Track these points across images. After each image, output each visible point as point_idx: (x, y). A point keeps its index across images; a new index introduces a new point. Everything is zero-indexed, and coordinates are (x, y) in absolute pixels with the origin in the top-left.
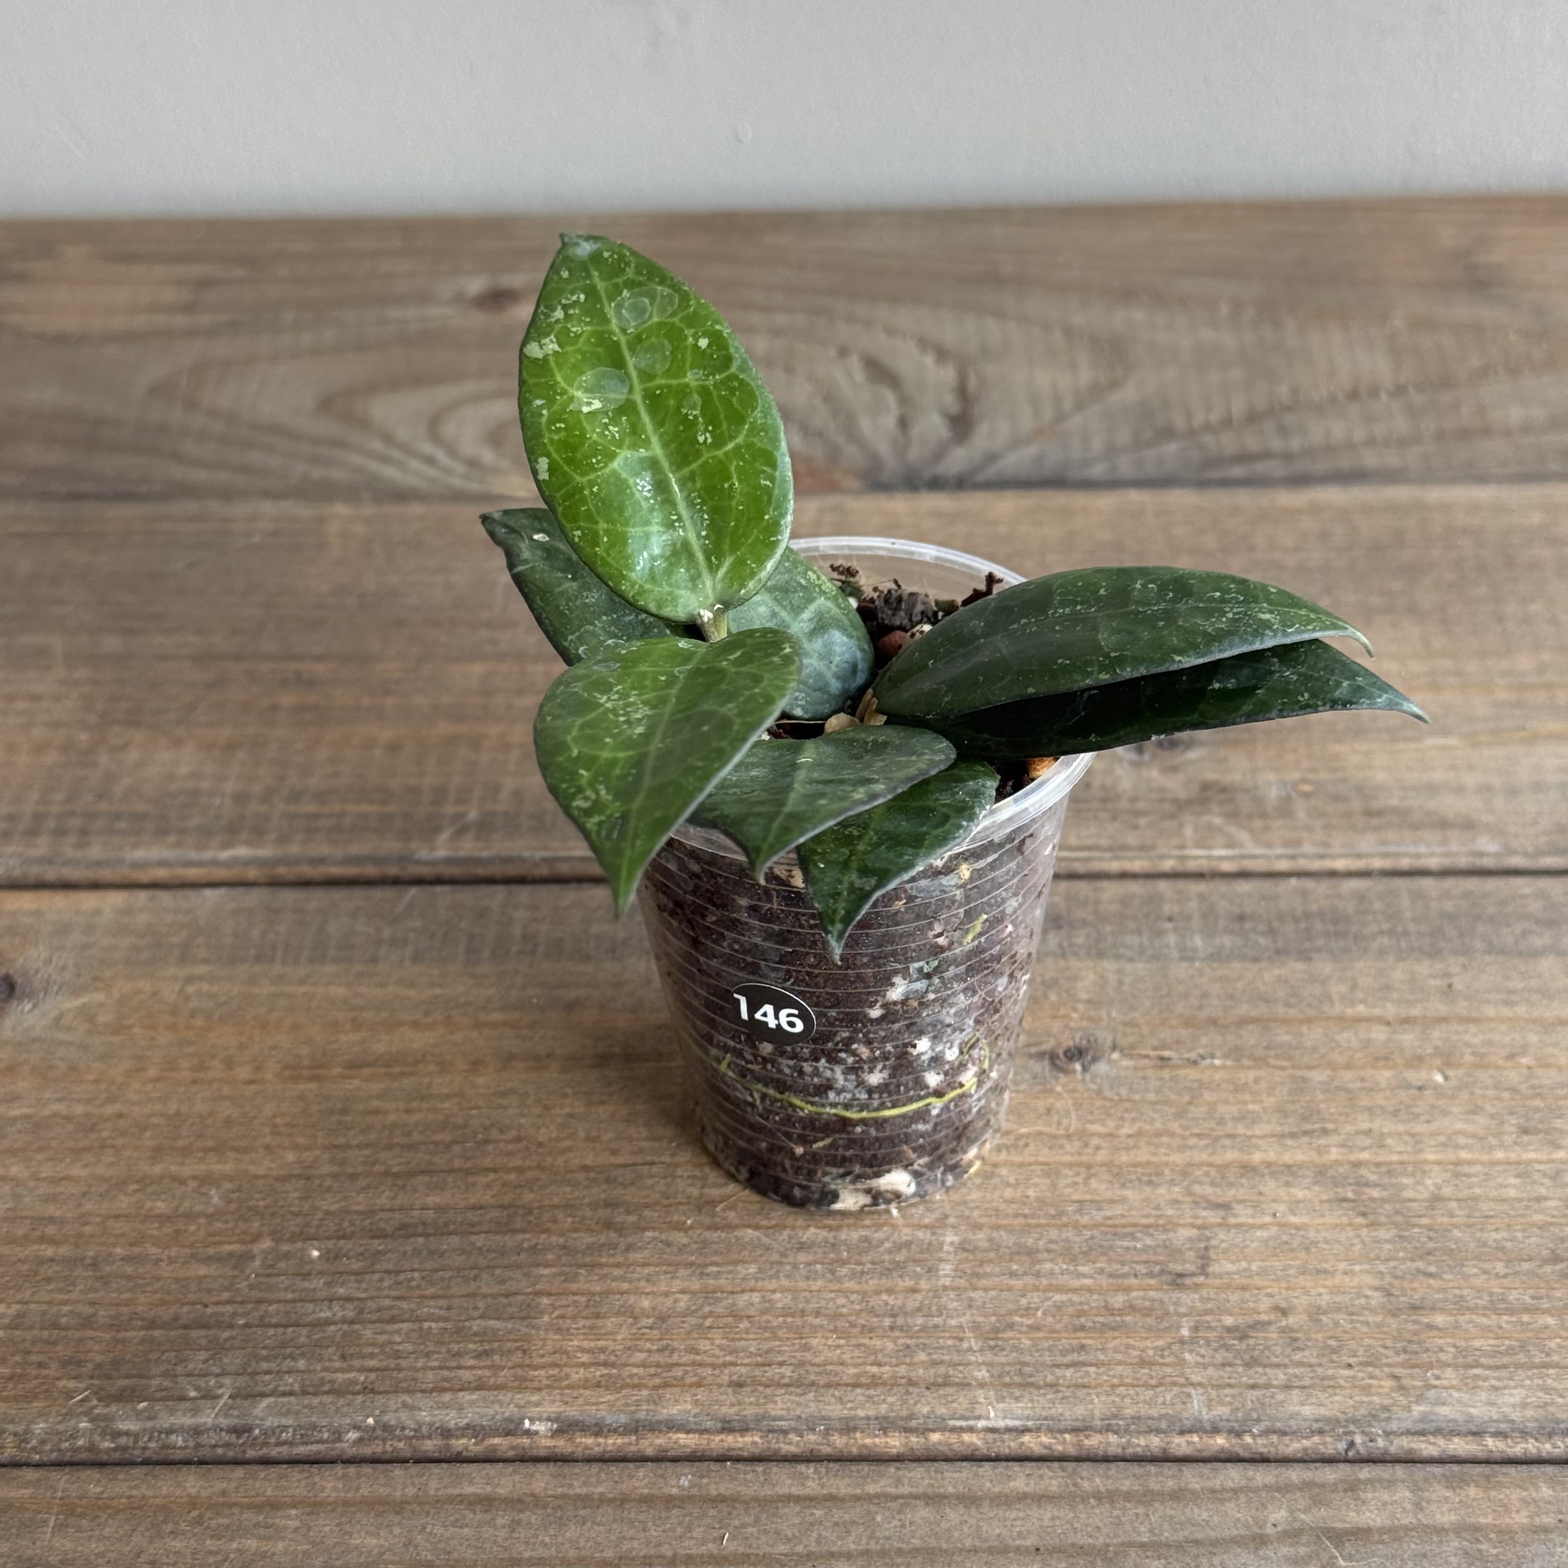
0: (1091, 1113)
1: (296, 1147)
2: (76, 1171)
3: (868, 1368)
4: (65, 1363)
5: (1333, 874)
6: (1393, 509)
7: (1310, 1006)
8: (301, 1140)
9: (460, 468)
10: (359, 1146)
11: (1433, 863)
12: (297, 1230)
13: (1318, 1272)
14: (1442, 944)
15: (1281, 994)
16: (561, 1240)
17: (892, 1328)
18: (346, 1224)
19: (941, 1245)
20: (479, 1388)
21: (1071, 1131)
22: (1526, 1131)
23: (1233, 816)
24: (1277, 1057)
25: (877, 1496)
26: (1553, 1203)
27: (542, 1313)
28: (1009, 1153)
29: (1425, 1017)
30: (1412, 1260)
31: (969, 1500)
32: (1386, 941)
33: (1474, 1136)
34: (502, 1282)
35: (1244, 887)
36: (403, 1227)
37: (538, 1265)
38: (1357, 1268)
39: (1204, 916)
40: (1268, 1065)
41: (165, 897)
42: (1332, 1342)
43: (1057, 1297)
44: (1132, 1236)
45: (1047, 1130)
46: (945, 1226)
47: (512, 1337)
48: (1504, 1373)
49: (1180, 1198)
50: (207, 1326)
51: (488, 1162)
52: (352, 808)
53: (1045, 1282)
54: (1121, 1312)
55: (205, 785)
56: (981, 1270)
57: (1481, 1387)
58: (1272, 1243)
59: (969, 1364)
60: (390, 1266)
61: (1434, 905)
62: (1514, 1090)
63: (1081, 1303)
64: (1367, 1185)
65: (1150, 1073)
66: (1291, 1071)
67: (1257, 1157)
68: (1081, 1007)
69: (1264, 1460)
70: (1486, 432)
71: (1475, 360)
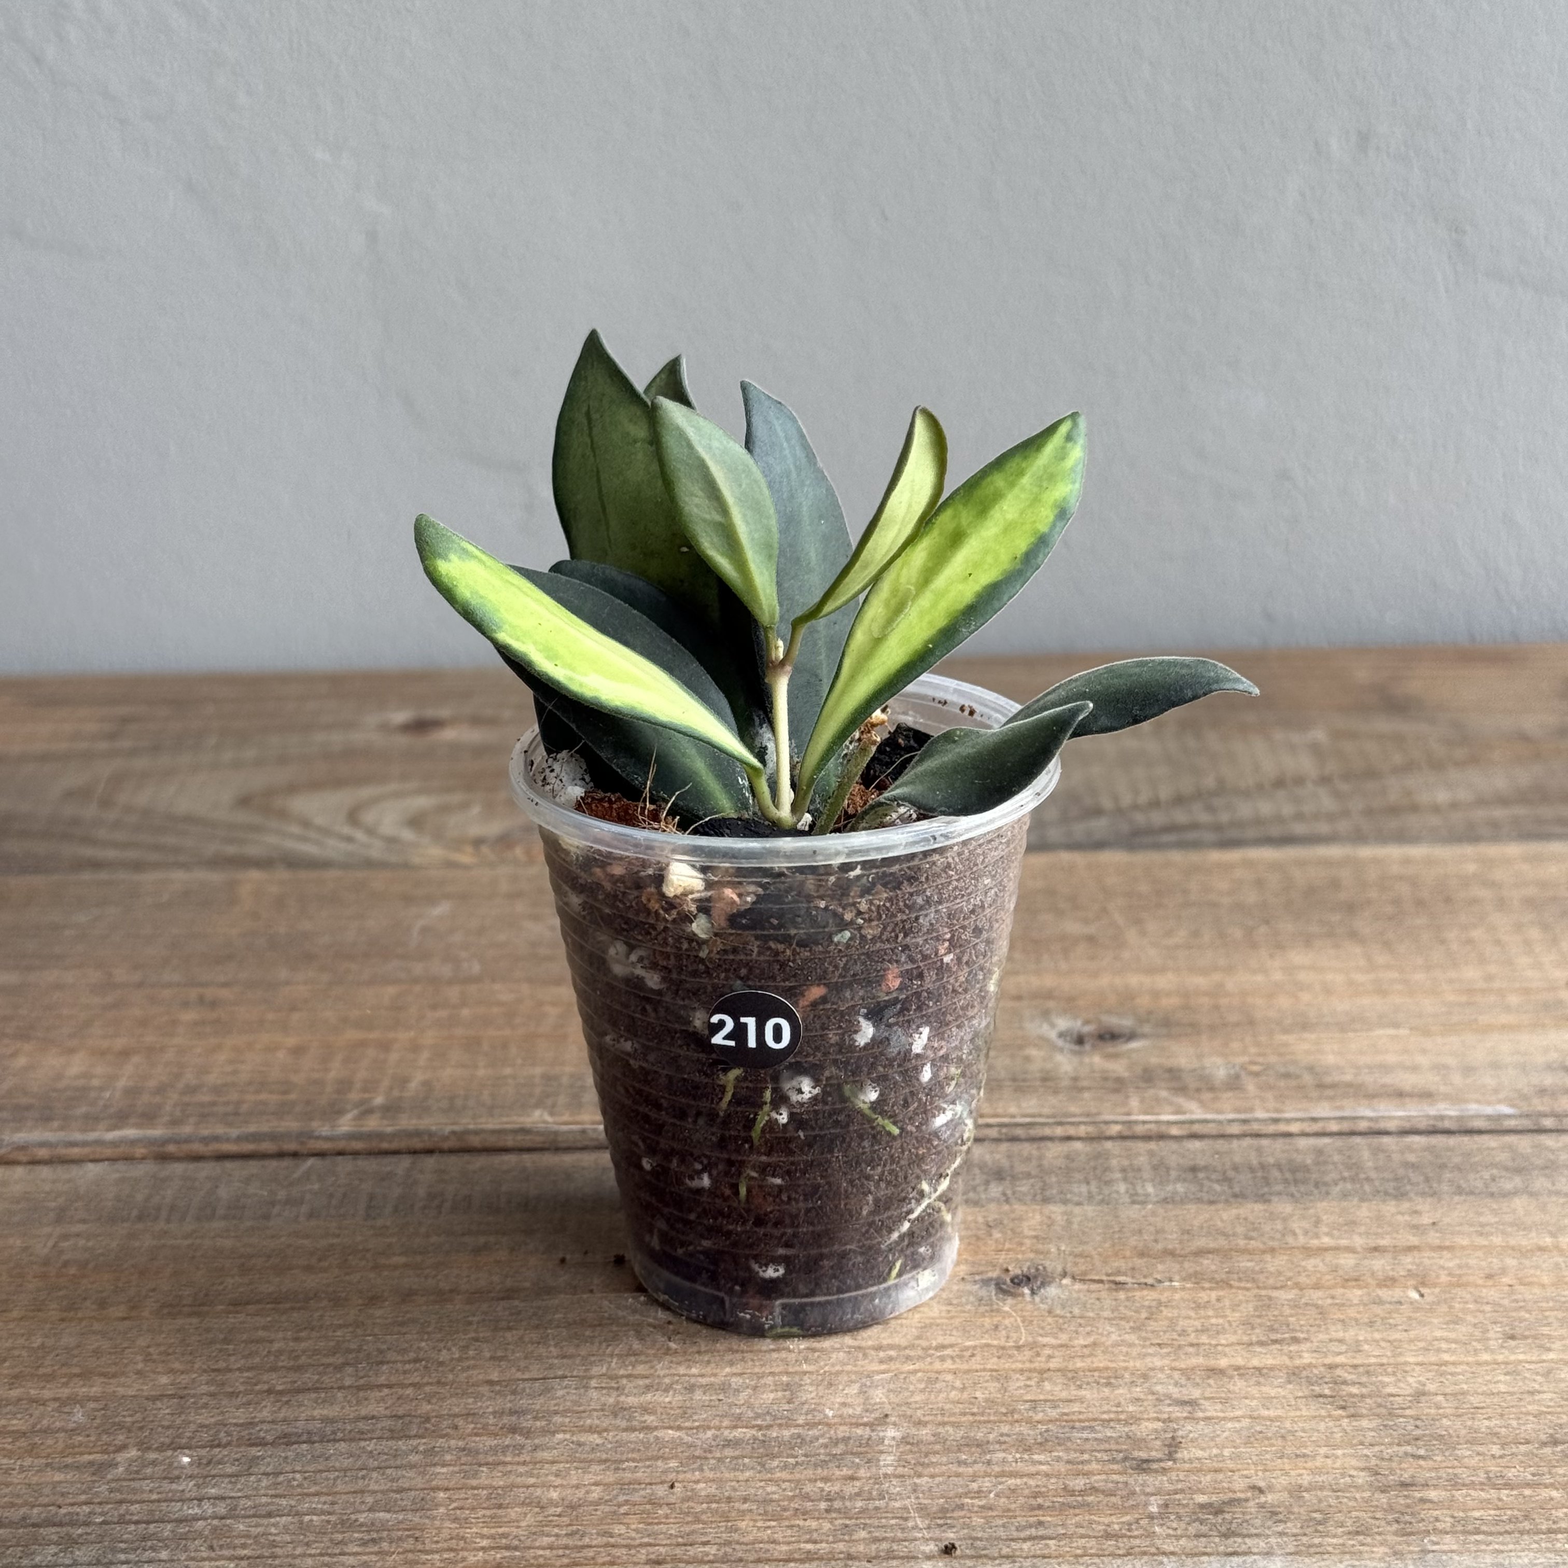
0: (1043, 1328)
1: (172, 1371)
3: (802, 1545)
6: (1327, 863)
7: (1272, 1238)
8: (177, 1365)
9: (380, 844)
10: (239, 1369)
11: (1391, 1126)
12: (167, 1441)
13: (1297, 1456)
14: (1408, 1187)
15: (1240, 1230)
16: (461, 1444)
17: (828, 1511)
18: (222, 1434)
19: (882, 1440)
21: (1021, 1343)
22: (1513, 1337)
23: (1182, 1090)
24: (1240, 1280)
26: (1549, 1396)
27: (437, 1506)
28: (954, 1362)
29: (1395, 1247)
30: (1399, 1445)
32: (1349, 1186)
33: (1455, 1341)
34: (392, 1480)
35: (1197, 1144)
36: (285, 1436)
37: (435, 1465)
38: (1339, 1452)
39: (1155, 1168)
40: (1231, 1287)
41: (45, 1172)
42: (1314, 1515)
43: (1012, 1482)
44: (1092, 1429)
45: (995, 1342)
46: (886, 1423)
47: (401, 1526)
48: (1508, 1538)
49: (1142, 1396)
50: (61, 1524)
51: (382, 1380)
52: (250, 1097)
53: (997, 1469)
54: (1082, 1493)
55: (95, 1082)
56: (926, 1461)
57: (1484, 1551)
58: (1244, 1433)
59: (915, 1539)
60: (269, 1470)
61: (1396, 1157)
63: (1037, 1486)
64: (1345, 1382)
65: (1104, 1294)
66: (1256, 1291)
67: (1223, 1363)
68: (1028, 1242)
70: (1415, 808)
71: (1398, 759)
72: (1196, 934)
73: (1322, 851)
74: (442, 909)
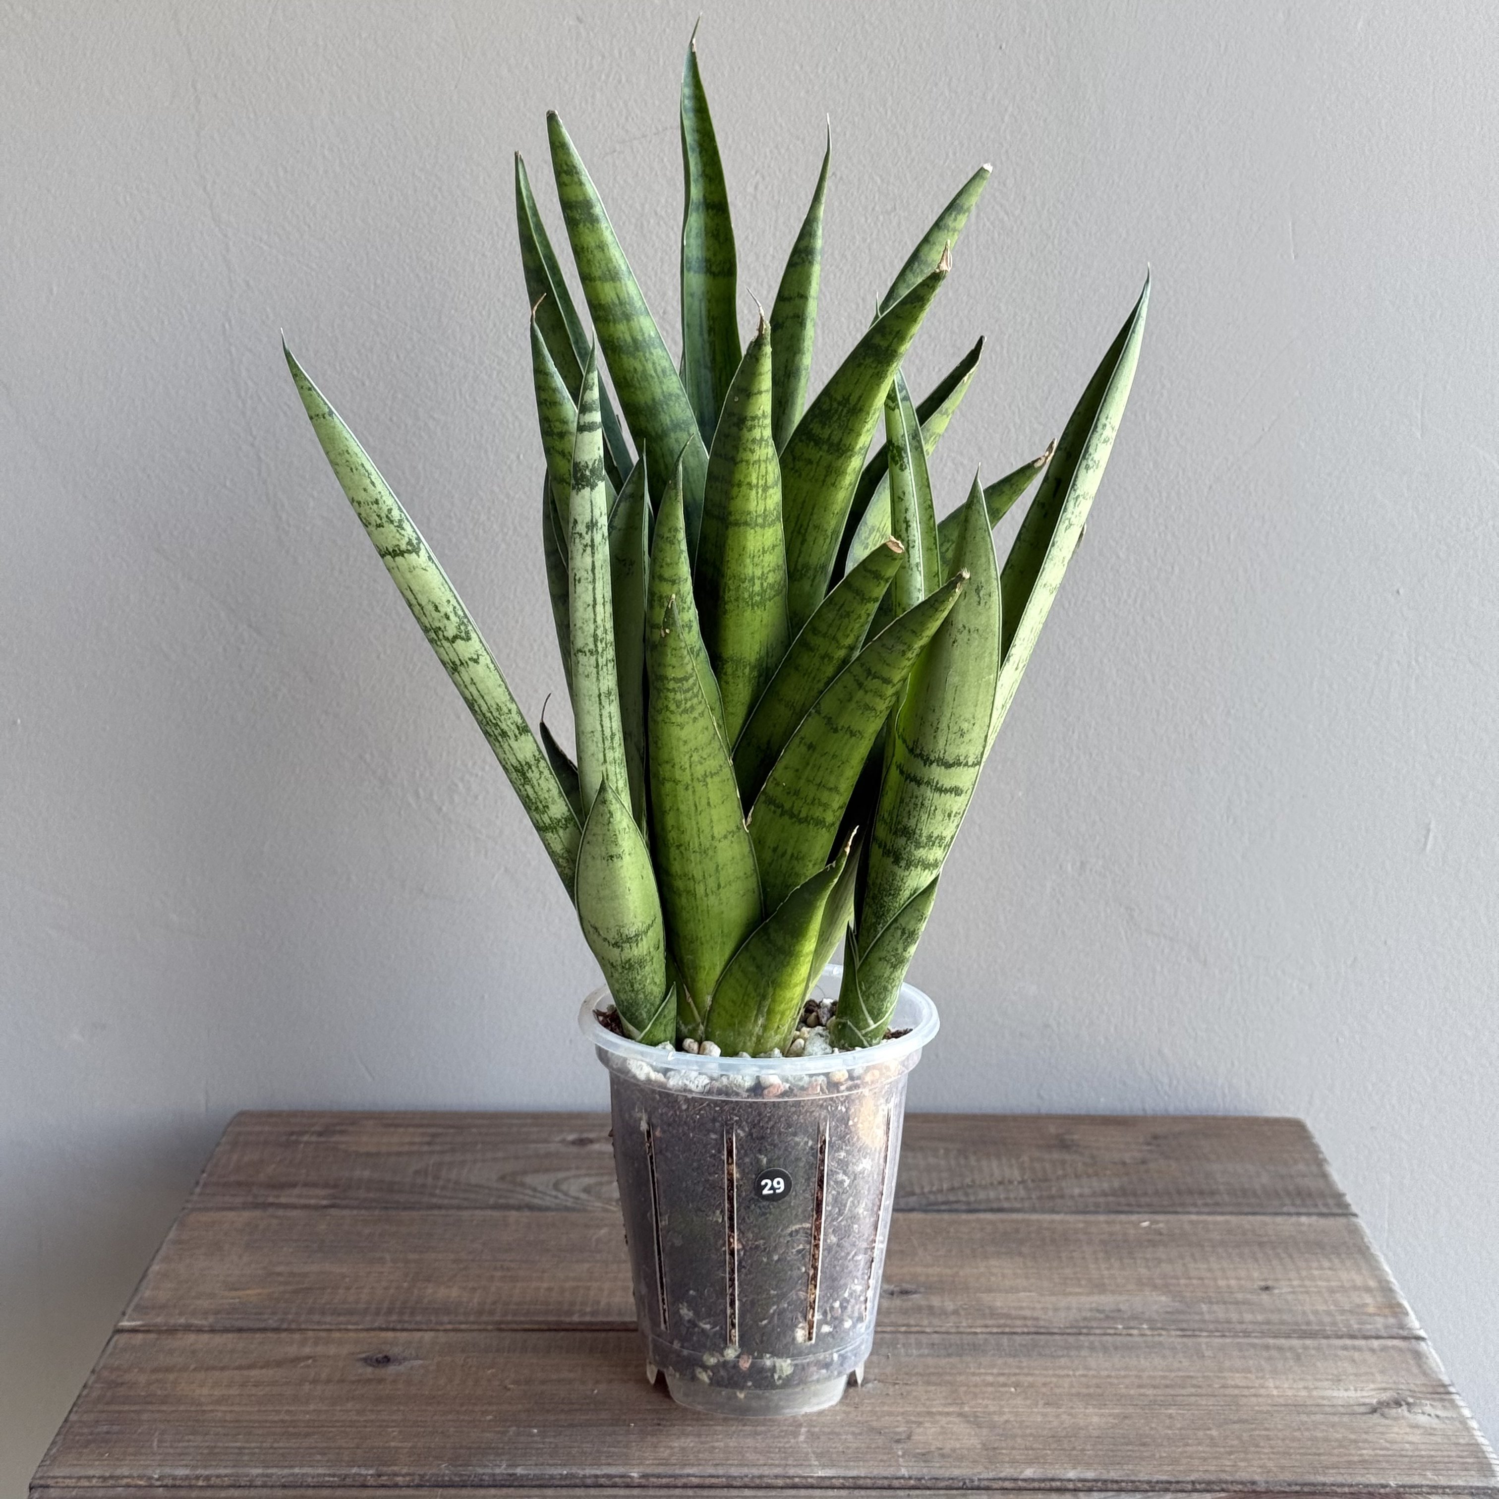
0: (865, 1398)
1: (522, 1403)
2: (429, 1408)
3: (769, 1461)
4: (436, 1457)
5: (976, 1333)
6: (1016, 1221)
7: (961, 1369)
9: (571, 1200)
10: (549, 1403)
11: (1019, 1330)
12: (527, 1425)
13: (956, 1439)
14: (1020, 1353)
15: (948, 1366)
17: (779, 1452)
18: (547, 1424)
20: (609, 1464)
22: (1047, 1404)
23: (933, 1314)
24: (945, 1384)
27: (633, 1446)
29: (1010, 1373)
30: (995, 1436)
32: (995, 1352)
33: (1025, 1405)
34: (614, 1439)
35: (936, 1336)
36: (571, 1424)
37: (630, 1435)
38: (972, 1438)
39: (917, 1344)
40: (941, 1385)
41: (452, 1334)
47: (621, 1452)
48: (1028, 1465)
49: (901, 1420)
50: (493, 1449)
51: (606, 1408)
52: (533, 1307)
53: (843, 1441)
55: (465, 1300)
56: (816, 1438)
57: (1018, 1469)
58: (937, 1432)
60: (567, 1434)
62: (1044, 1394)
64: (979, 1417)
66: (951, 1387)
67: (934, 1410)
69: (929, 1488)
70: (1062, 1197)
71: (1060, 1172)
72: (950, 1251)
73: (1015, 1216)
74: (604, 1231)
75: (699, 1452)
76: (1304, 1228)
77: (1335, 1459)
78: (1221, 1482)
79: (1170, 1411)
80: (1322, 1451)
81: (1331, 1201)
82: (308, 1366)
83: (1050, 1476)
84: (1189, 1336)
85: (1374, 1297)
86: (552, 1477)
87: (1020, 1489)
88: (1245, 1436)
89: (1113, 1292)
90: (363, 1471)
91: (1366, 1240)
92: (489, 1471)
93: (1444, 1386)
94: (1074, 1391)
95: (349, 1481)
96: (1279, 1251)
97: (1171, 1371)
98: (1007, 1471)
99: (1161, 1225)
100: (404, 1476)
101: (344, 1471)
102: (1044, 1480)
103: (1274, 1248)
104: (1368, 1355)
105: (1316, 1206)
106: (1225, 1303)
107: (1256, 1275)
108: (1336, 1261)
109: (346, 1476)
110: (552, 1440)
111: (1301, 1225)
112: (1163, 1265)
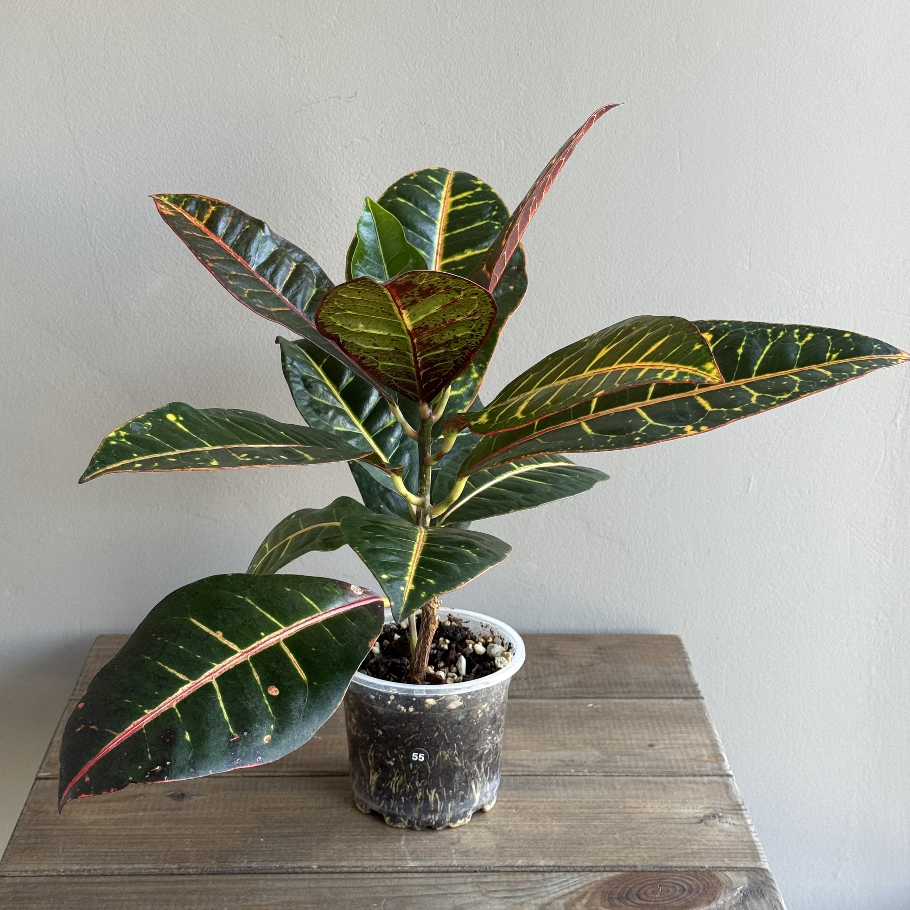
2: (206, 826)
4: (209, 857)
20: (301, 860)
25: (387, 878)
31: (406, 878)
62: (530, 813)
69: (467, 872)
75: (348, 852)
76: (675, 707)
77: (678, 852)
78: (619, 866)
79: (596, 823)
80: (672, 847)
81: (690, 689)
82: (141, 800)
83: (531, 864)
84: (609, 776)
85: (707, 750)
86: (271, 868)
87: (515, 872)
88: (633, 838)
89: (571, 749)
90: (172, 866)
91: (706, 714)
92: (237, 865)
93: (739, 805)
94: (546, 811)
95: (164, 872)
96: (660, 721)
97: (598, 798)
98: (509, 862)
99: (599, 706)
100: (193, 869)
101: (161, 866)
102: (527, 867)
103: (657, 720)
104: (701, 786)
105: (682, 692)
106: (629, 755)
107: (647, 737)
108: (690, 728)
109: (162, 869)
110: (271, 845)
111: (673, 704)
112: (598, 731)
